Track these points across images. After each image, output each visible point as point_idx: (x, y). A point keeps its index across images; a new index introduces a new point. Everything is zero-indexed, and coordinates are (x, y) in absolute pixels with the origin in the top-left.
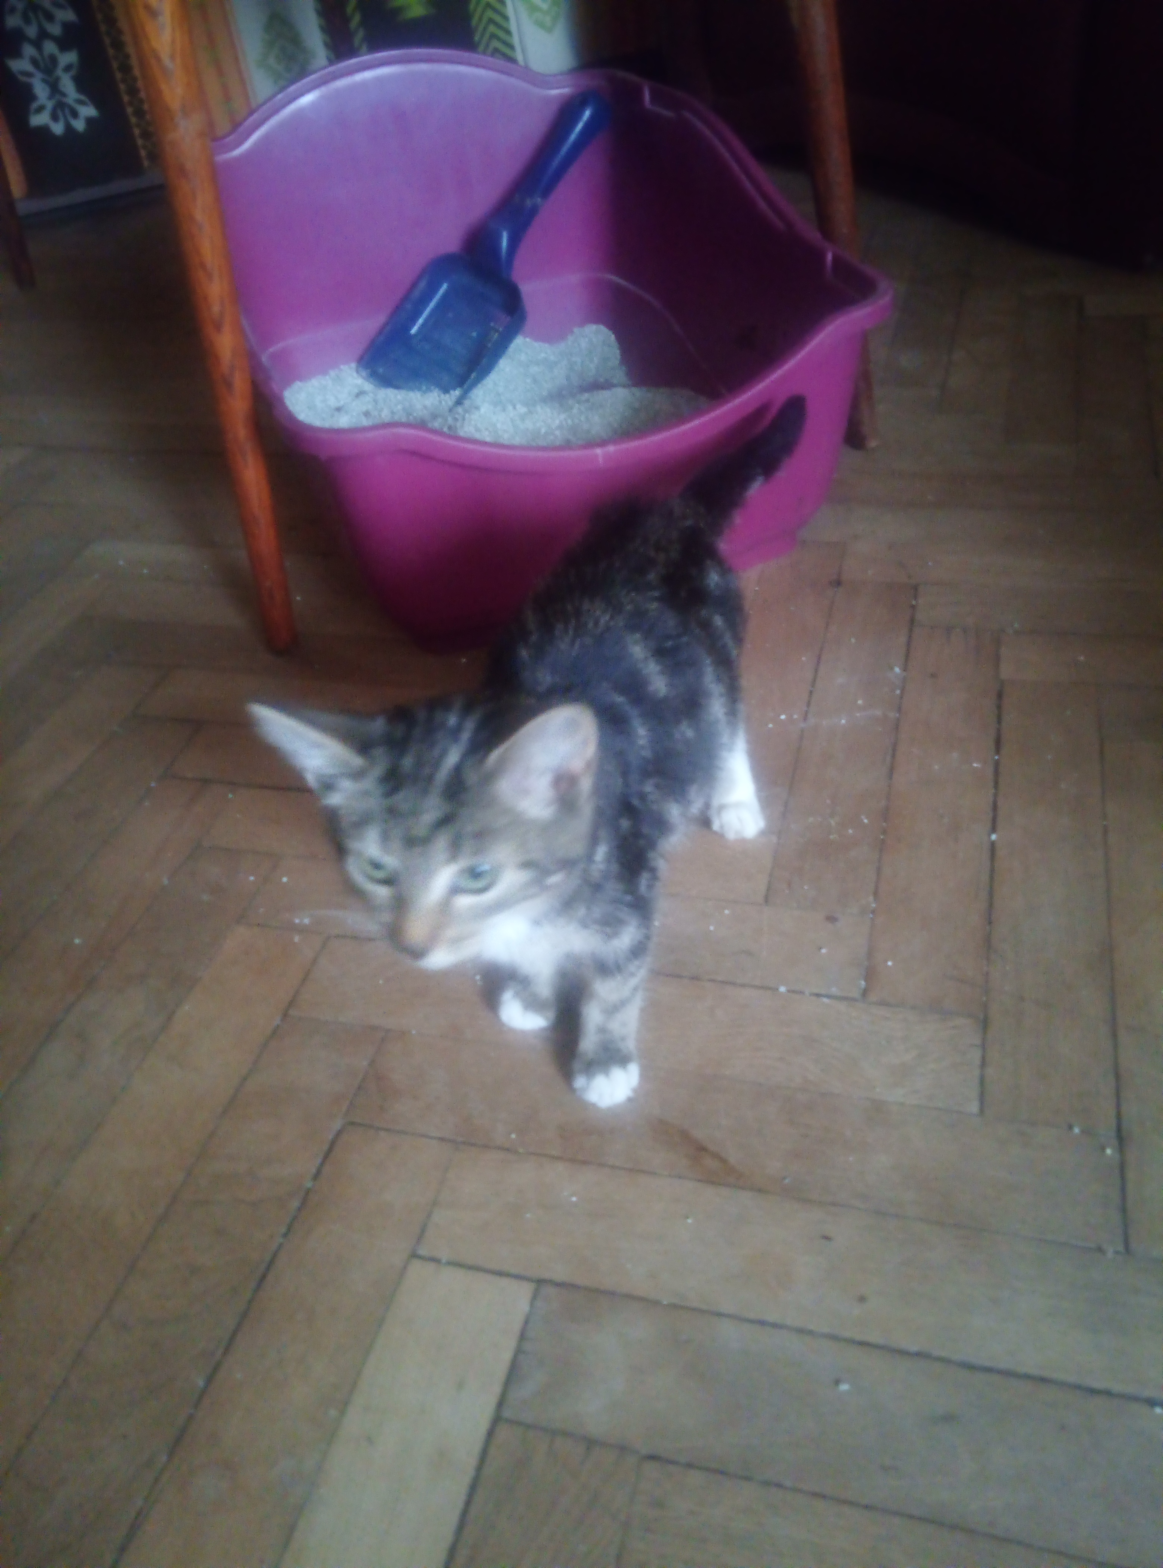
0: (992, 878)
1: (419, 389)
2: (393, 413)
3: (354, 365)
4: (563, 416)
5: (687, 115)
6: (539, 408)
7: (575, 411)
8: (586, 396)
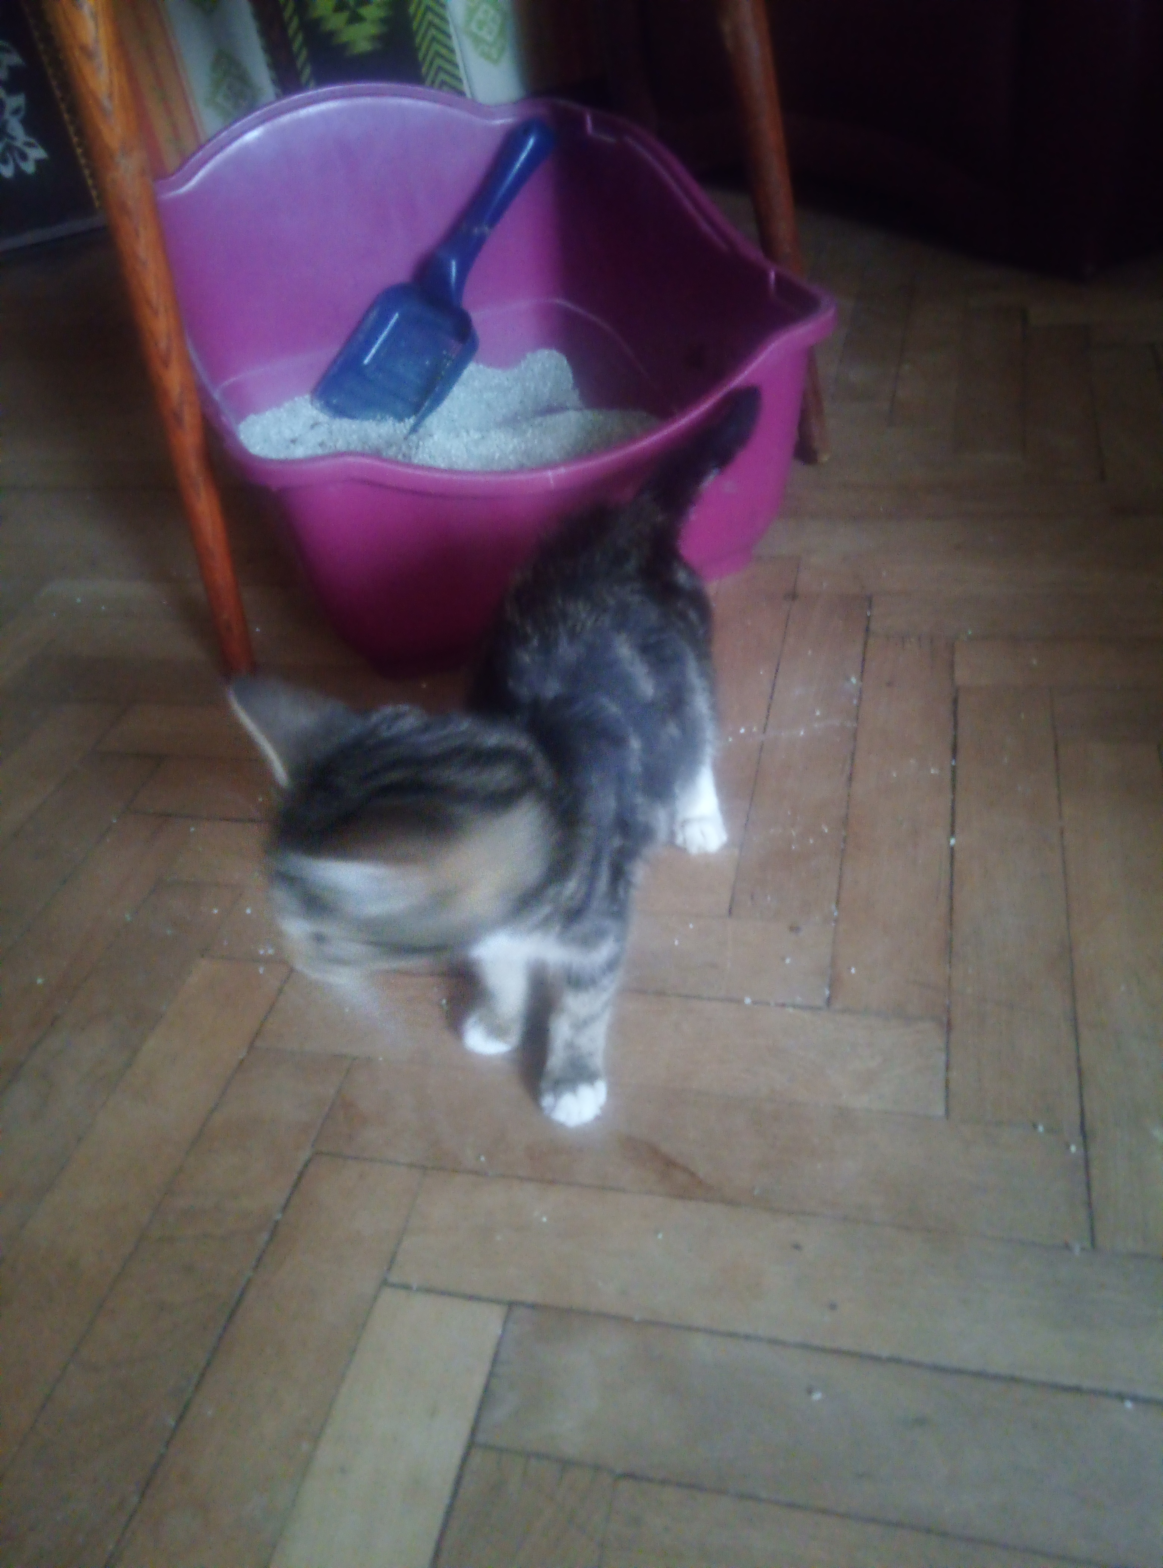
0: (952, 883)
1: (374, 418)
2: (349, 444)
3: (307, 397)
4: (515, 441)
5: (629, 140)
6: (492, 433)
7: (529, 435)
8: (539, 420)
